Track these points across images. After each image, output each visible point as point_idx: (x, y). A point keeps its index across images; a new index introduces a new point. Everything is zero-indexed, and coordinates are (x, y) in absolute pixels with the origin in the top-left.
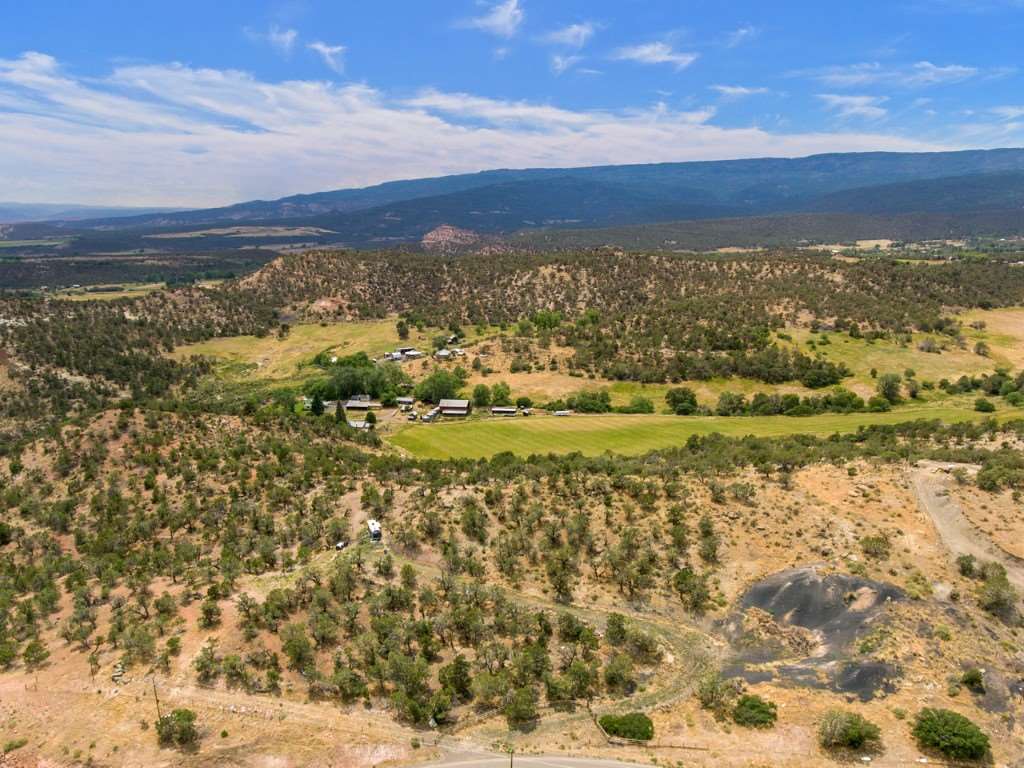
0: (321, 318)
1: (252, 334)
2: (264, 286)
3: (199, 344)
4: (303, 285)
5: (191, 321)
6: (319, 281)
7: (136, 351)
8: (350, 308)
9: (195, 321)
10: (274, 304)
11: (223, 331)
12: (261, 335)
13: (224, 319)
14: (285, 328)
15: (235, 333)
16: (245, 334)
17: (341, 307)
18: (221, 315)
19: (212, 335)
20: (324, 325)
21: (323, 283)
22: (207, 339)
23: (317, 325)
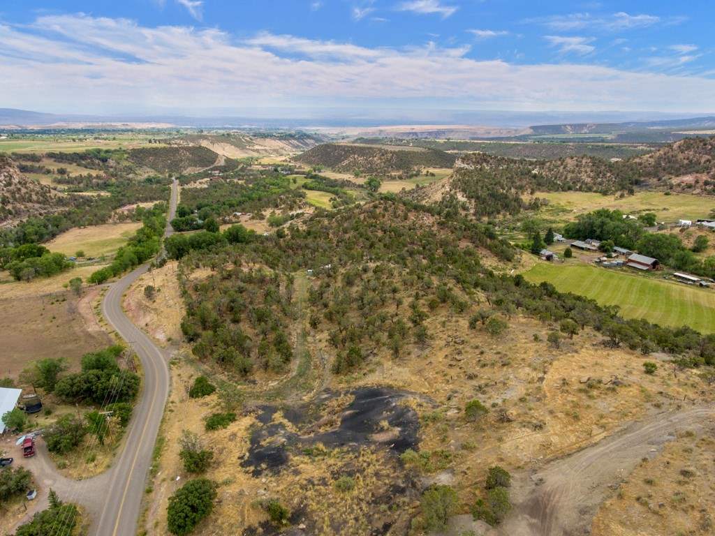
0: (671, 188)
1: (600, 193)
2: (651, 160)
3: (556, 193)
4: (686, 162)
5: (566, 178)
6: (703, 160)
7: (513, 190)
8: (706, 183)
9: (568, 179)
10: (649, 175)
11: (581, 187)
12: (605, 193)
13: (589, 179)
14: (631, 192)
15: (589, 190)
16: (596, 192)
17: (697, 182)
18: (589, 176)
19: (570, 189)
20: (667, 194)
21: (705, 163)
22: (563, 191)
23: (661, 193)
